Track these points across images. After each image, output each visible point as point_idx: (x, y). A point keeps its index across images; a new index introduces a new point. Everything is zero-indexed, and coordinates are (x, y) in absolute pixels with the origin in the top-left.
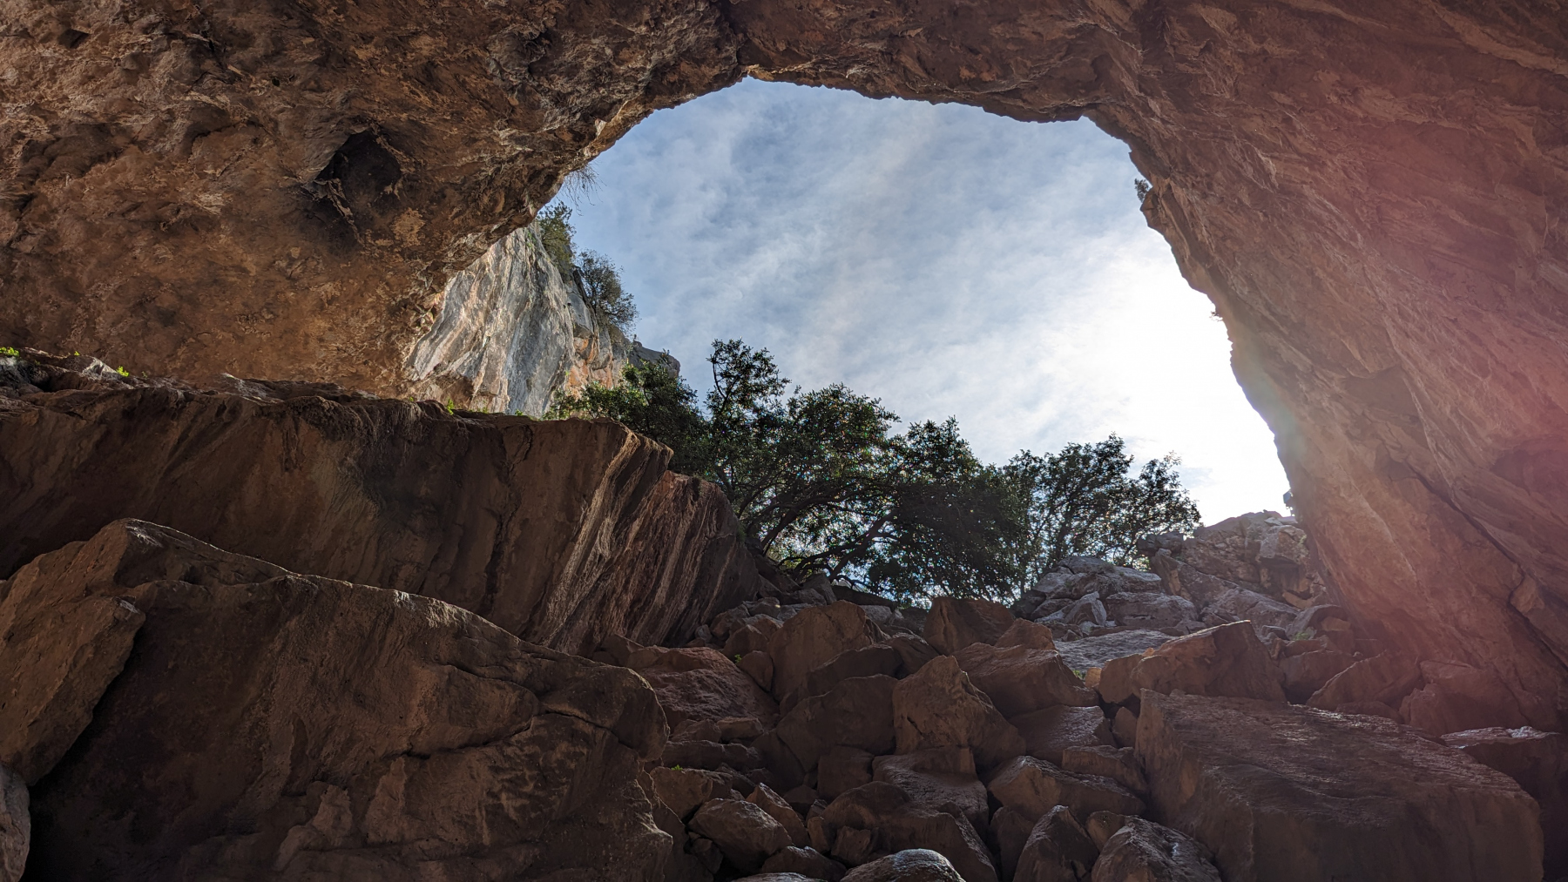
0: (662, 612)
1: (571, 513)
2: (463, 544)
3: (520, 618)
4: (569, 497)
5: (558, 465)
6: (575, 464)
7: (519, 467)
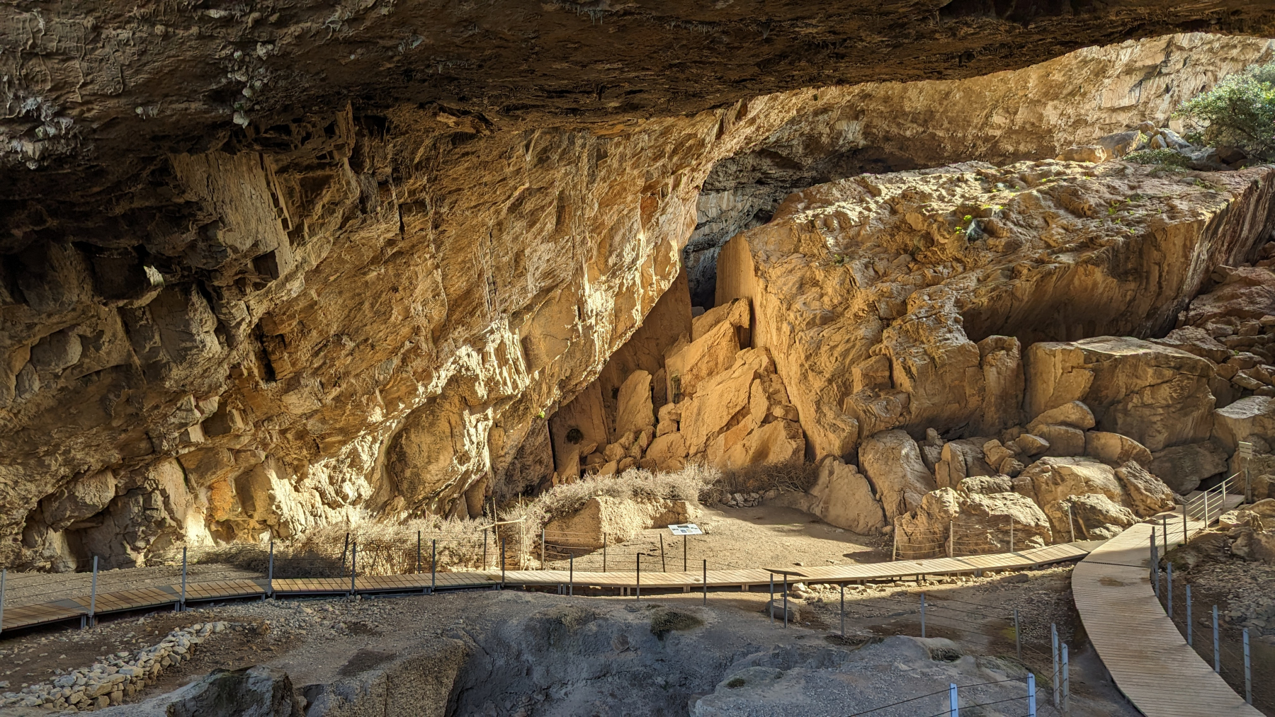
0: (1247, 239)
1: (1186, 257)
2: (1147, 278)
3: (1173, 294)
4: (1184, 251)
5: (1179, 241)
6: (1185, 239)
7: (1163, 244)
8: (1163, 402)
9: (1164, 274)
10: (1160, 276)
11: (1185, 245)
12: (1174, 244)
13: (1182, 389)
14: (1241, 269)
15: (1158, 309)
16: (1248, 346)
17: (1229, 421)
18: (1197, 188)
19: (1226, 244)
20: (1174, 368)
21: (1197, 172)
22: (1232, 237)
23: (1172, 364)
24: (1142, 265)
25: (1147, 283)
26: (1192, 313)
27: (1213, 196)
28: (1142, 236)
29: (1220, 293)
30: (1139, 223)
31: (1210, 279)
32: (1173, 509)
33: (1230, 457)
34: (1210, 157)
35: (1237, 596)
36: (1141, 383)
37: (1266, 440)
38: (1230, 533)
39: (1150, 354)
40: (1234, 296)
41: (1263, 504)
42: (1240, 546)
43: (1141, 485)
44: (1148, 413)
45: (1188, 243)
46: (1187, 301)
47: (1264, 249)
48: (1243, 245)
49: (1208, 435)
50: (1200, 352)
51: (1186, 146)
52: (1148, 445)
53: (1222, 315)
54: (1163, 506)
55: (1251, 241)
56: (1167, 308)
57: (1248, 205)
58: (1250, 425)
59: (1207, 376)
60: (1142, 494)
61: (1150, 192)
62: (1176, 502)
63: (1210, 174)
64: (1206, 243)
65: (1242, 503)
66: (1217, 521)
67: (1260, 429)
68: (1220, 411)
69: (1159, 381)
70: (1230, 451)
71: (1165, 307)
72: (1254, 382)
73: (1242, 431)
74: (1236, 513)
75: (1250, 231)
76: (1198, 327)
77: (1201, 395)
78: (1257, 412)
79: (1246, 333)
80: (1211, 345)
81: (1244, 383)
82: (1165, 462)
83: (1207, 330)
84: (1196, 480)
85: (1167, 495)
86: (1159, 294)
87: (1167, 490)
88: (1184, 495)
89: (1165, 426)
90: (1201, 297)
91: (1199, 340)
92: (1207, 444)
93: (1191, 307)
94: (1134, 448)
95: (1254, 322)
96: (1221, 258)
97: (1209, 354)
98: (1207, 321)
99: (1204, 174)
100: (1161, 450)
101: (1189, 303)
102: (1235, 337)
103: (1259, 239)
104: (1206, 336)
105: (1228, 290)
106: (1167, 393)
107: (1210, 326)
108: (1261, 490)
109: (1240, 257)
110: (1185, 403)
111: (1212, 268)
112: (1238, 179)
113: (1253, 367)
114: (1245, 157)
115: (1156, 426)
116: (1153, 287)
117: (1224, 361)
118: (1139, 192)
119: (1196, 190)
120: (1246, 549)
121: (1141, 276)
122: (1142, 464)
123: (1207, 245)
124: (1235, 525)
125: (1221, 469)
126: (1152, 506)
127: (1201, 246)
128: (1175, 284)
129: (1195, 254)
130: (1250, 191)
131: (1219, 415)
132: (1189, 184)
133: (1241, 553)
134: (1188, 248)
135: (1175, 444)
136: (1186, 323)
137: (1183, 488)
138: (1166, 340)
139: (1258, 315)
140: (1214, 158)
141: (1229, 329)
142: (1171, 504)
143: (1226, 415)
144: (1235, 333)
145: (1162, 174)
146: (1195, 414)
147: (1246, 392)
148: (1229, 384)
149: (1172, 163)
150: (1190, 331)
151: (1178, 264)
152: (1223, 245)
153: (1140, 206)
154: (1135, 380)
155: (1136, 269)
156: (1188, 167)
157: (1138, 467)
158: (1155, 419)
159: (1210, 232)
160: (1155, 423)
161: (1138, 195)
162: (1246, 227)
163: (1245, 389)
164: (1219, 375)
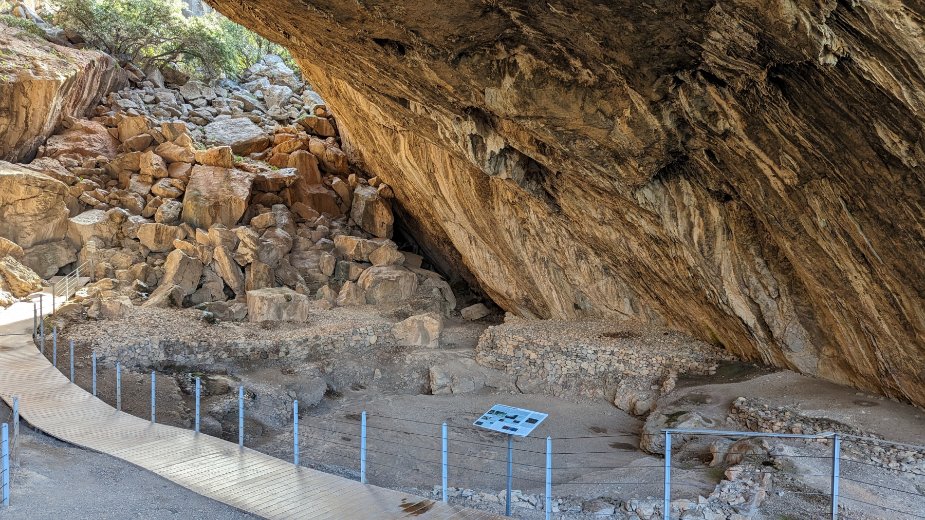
0: (86, 100)
1: (47, 106)
2: (17, 117)
3: (36, 132)
4: (45, 102)
5: (42, 93)
6: (46, 93)
7: (29, 93)
8: (33, 212)
9: (30, 116)
10: (27, 117)
11: (46, 97)
12: (38, 95)
13: (46, 203)
14: (82, 120)
15: (24, 142)
16: (89, 175)
17: (78, 227)
18: (54, 56)
19: (73, 101)
20: (40, 187)
21: (52, 44)
22: (77, 97)
23: (39, 184)
24: (13, 106)
25: (17, 120)
26: (49, 148)
27: (66, 65)
28: (13, 83)
29: (68, 136)
30: (10, 72)
31: (61, 124)
32: (41, 290)
33: (79, 251)
34: (60, 35)
35: (97, 344)
36: (15, 197)
37: (102, 239)
38: (84, 302)
39: (22, 175)
40: (78, 139)
41: (103, 282)
42: (93, 311)
43: (17, 274)
44: (20, 220)
45: (48, 95)
46: (45, 138)
47: (97, 110)
48: (84, 104)
49: (64, 236)
50: (57, 176)
51: (41, 22)
52: (21, 244)
53: (71, 152)
54: (34, 288)
55: (88, 102)
56: (31, 142)
57: (88, 76)
58: (92, 229)
59: (64, 195)
60: (17, 280)
61: (19, 50)
62: (43, 284)
63: (62, 47)
64: (60, 97)
65: (88, 282)
66: (74, 296)
67: (99, 232)
68: (72, 219)
69: (29, 196)
70: (78, 248)
71: (29, 141)
72: (94, 200)
73: (86, 234)
74: (87, 289)
75: (88, 95)
76: (53, 158)
77: (59, 208)
78: (97, 221)
79: (87, 167)
80: (63, 172)
81: (87, 201)
82: (34, 256)
83: (60, 161)
84: (55, 269)
85: (37, 280)
86: (25, 131)
87: (37, 277)
88: (47, 280)
89: (34, 230)
90: (55, 136)
91: (54, 168)
92: (63, 242)
93: (48, 143)
94: (11, 246)
95: (92, 159)
96: (69, 111)
97: (63, 178)
98: (60, 154)
99: (58, 47)
100: (30, 248)
101: (46, 140)
102: (80, 168)
103: (93, 102)
104: (60, 165)
105: (74, 135)
106: (35, 205)
107: (62, 158)
108: (100, 273)
109: (81, 112)
110: (48, 213)
111: (62, 117)
112: (81, 56)
113: (93, 190)
114: (83, 42)
115: (26, 230)
116: (21, 124)
117: (73, 184)
118: (9, 47)
119: (52, 57)
120: (97, 313)
121: (12, 115)
122: (17, 258)
123: (61, 99)
124: (87, 298)
125: (73, 260)
126: (26, 289)
127: (57, 99)
128: (37, 125)
129: (53, 105)
130: (89, 67)
131: (71, 222)
132: (47, 51)
133: (94, 315)
134: (47, 99)
135: (41, 243)
136: (45, 154)
137: (46, 275)
138: (30, 165)
139: (95, 155)
140: (63, 36)
141: (76, 162)
142: (40, 286)
143: (76, 222)
144: (80, 165)
145: (26, 38)
146: (56, 221)
147: (89, 207)
148: (77, 201)
149: (33, 32)
150: (47, 161)
151: (41, 110)
152: (70, 101)
153: (10, 59)
154: (10, 194)
155: (8, 108)
156: (44, 38)
157: (14, 261)
158: (25, 224)
159: (64, 90)
160: (26, 227)
161: (9, 50)
162: (86, 92)
163: (88, 205)
164: (71, 194)
